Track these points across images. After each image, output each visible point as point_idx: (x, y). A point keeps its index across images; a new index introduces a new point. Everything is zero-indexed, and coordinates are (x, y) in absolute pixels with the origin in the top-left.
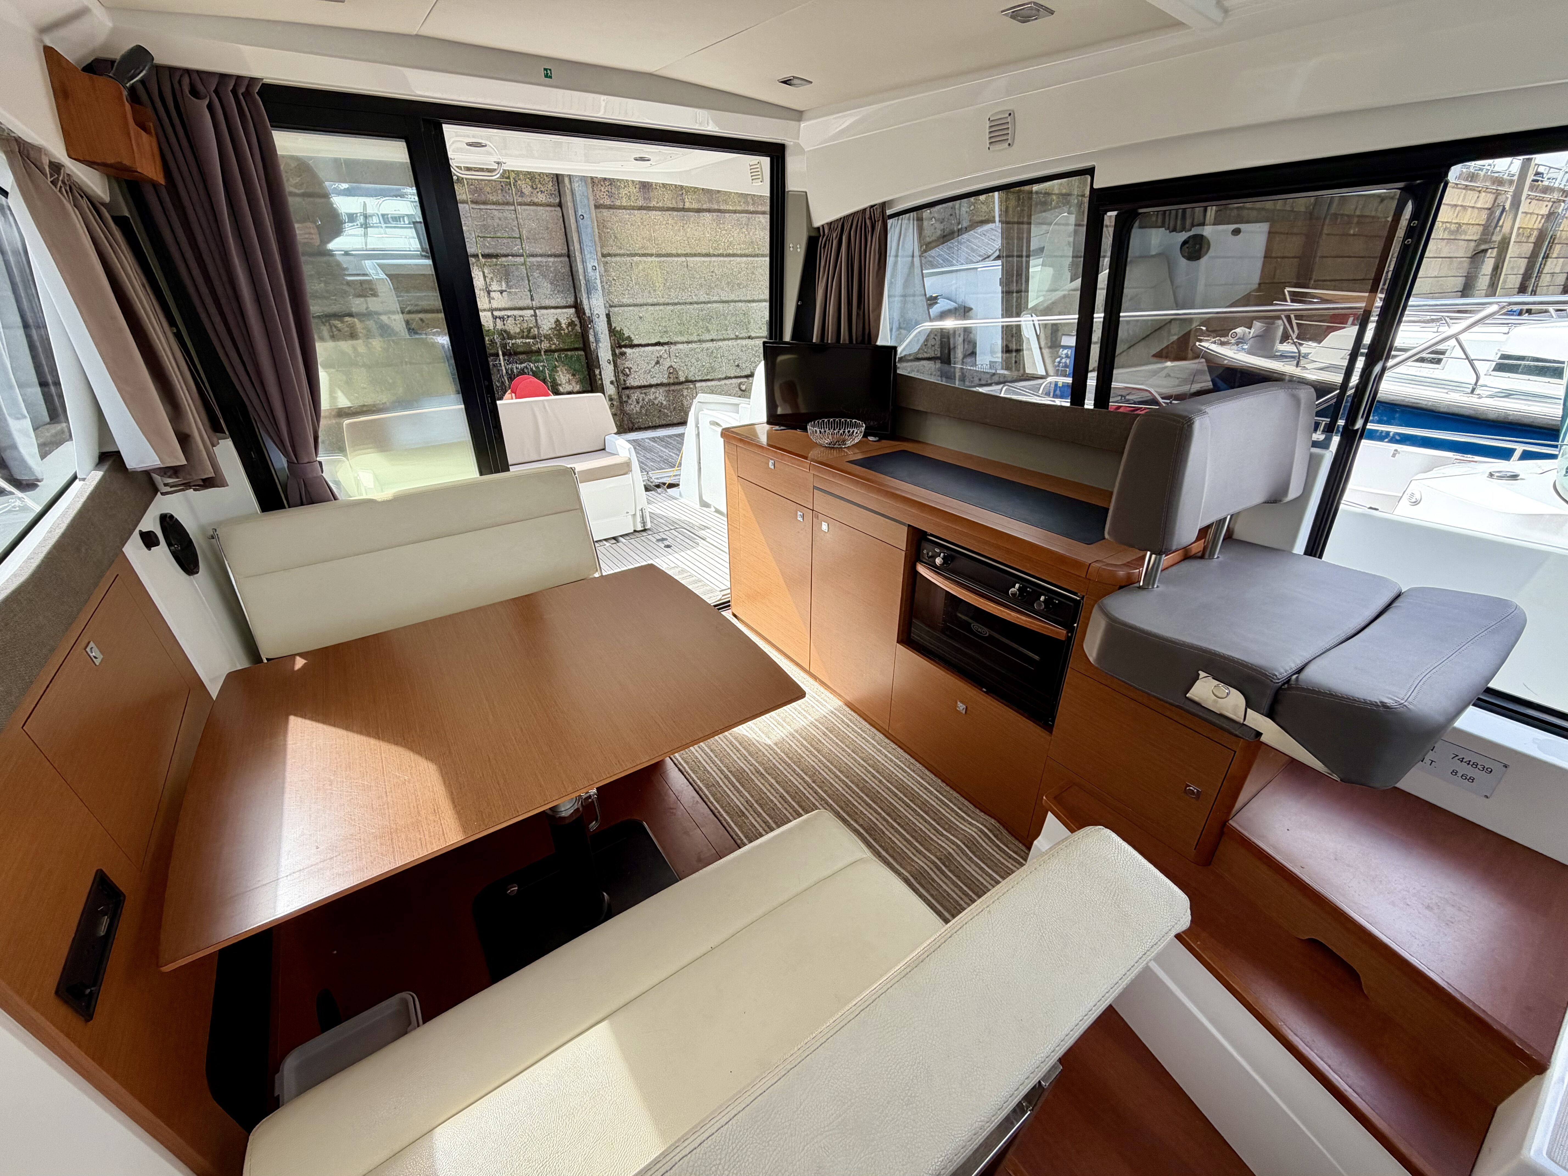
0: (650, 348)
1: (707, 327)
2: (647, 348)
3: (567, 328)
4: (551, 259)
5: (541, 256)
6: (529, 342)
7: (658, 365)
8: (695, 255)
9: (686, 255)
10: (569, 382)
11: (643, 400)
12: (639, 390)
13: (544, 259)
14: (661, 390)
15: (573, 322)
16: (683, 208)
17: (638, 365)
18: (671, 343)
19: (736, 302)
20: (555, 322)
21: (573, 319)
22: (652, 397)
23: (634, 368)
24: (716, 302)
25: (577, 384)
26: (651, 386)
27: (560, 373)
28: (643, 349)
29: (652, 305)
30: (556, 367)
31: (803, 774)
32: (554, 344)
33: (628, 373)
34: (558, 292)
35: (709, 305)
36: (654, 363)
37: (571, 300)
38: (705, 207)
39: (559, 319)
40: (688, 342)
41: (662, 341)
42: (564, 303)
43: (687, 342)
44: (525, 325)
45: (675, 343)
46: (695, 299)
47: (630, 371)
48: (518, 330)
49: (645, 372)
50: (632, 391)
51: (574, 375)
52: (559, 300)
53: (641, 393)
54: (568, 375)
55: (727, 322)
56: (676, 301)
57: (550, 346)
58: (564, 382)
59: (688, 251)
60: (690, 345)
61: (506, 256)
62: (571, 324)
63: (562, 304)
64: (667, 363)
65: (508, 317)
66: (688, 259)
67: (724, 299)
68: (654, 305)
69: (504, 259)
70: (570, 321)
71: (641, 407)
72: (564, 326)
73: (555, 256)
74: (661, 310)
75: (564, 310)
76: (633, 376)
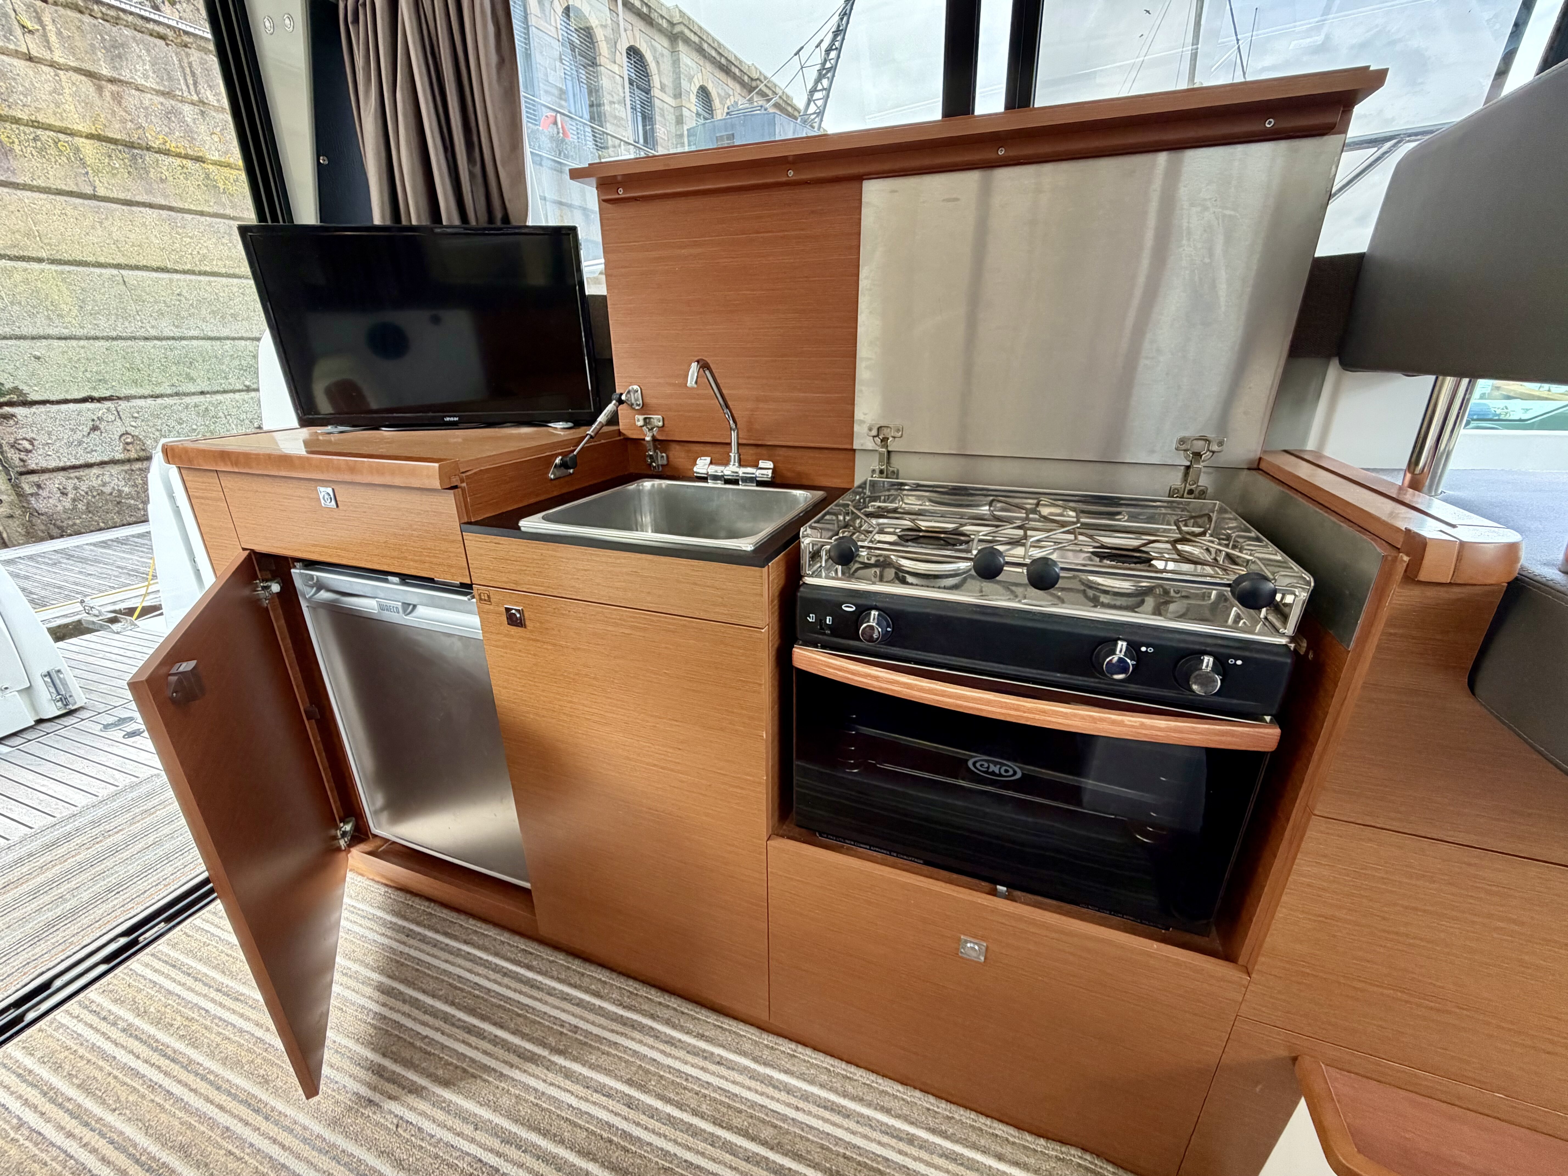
0: (71, 406)
1: (188, 375)
2: (63, 407)
7: (97, 433)
8: (137, 268)
9: (118, 266)
11: (76, 488)
12: (62, 473)
14: (115, 470)
16: (95, 195)
17: (49, 434)
18: (119, 398)
19: (234, 339)
22: (96, 483)
23: (42, 438)
24: (197, 338)
26: (89, 466)
28: (55, 408)
29: (60, 338)
33: (29, 447)
35: (184, 342)
36: (86, 430)
38: (139, 198)
40: (156, 397)
41: (96, 394)
43: (152, 396)
45: (128, 398)
46: (153, 332)
47: (32, 444)
49: (70, 444)
50: (47, 476)
53: (70, 478)
55: (224, 367)
56: (114, 334)
59: (122, 261)
60: (159, 401)
64: (118, 428)
66: (122, 272)
67: (210, 334)
68: (65, 338)
71: (74, 500)
74: (83, 347)
76: (41, 452)
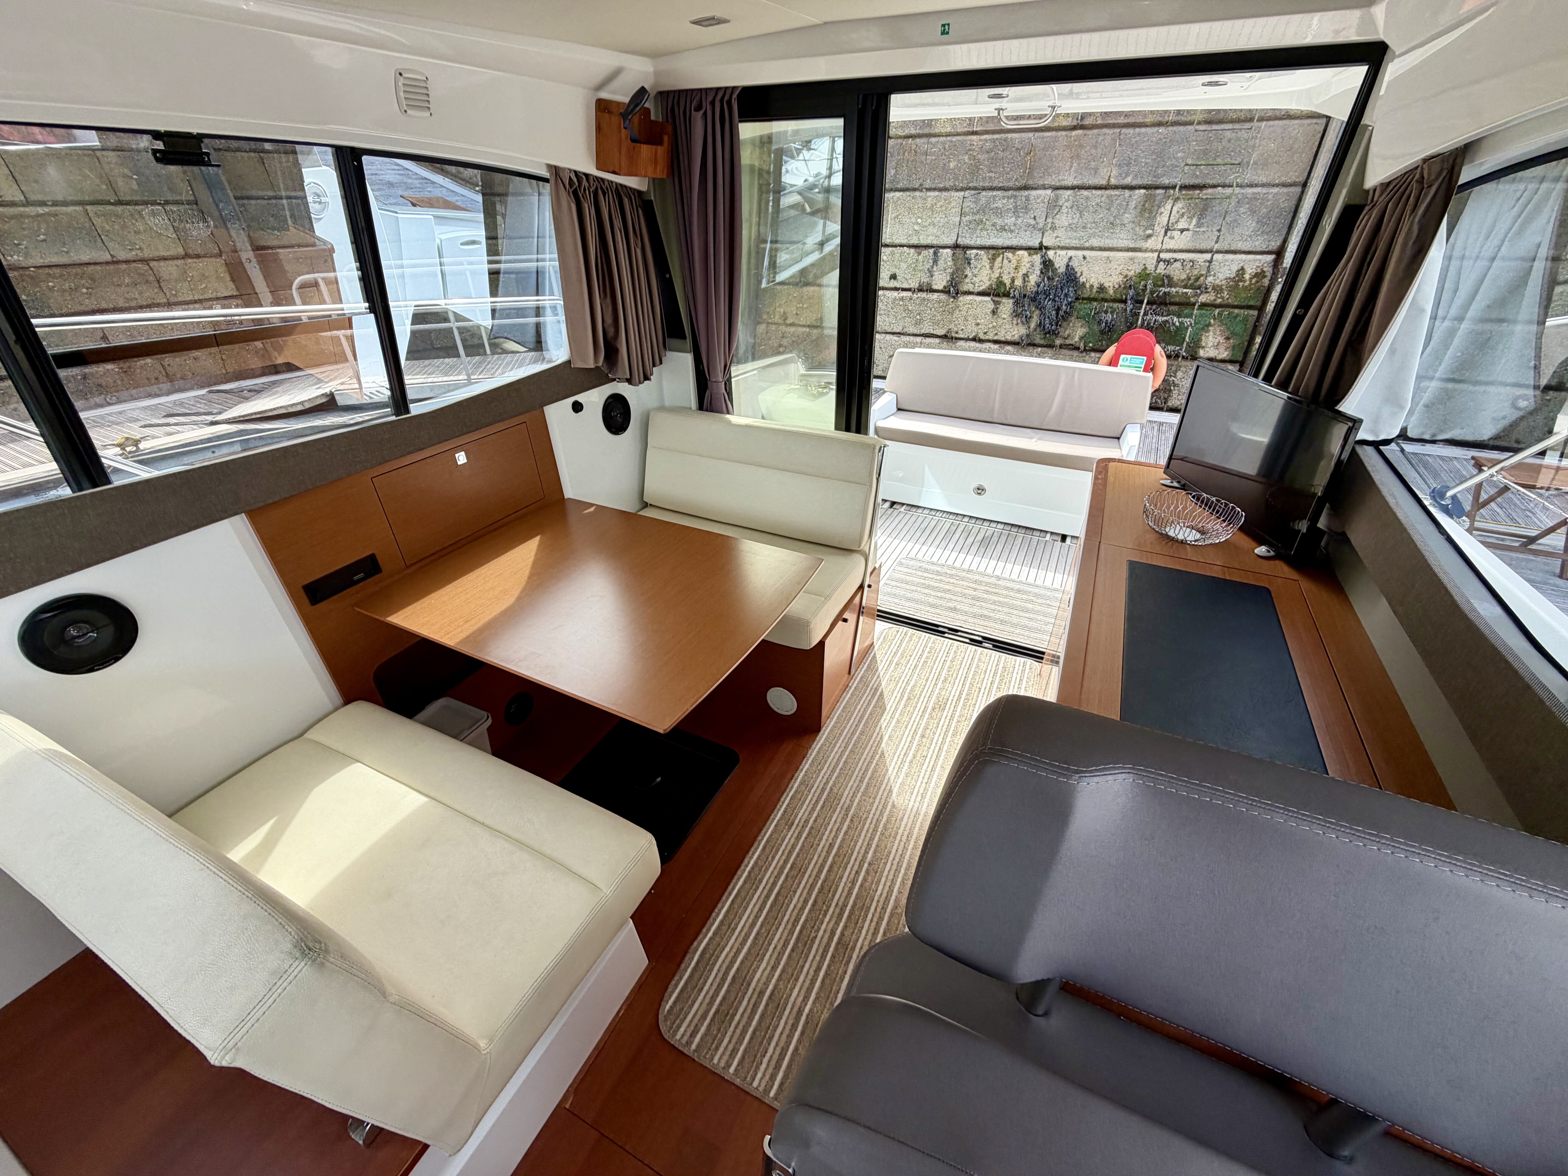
3: (1251, 279)
4: (1275, 190)
5: (1263, 185)
6: (1186, 293)
10: (1217, 347)
13: (1264, 190)
15: (1263, 272)
20: (1238, 271)
21: (1265, 269)
25: (1226, 350)
27: (1211, 333)
30: (1209, 325)
31: (872, 849)
32: (1222, 298)
34: (1262, 233)
37: (1275, 244)
39: (1245, 267)
42: (1264, 248)
44: (1196, 272)
48: (1184, 276)
51: (1228, 338)
52: (1257, 243)
54: (1219, 338)
57: (1215, 300)
58: (1210, 344)
61: (1214, 186)
62: (1260, 275)
63: (1259, 249)
65: (1176, 260)
69: (1210, 191)
70: (1259, 271)
72: (1247, 276)
73: (1284, 185)
75: (1259, 257)
